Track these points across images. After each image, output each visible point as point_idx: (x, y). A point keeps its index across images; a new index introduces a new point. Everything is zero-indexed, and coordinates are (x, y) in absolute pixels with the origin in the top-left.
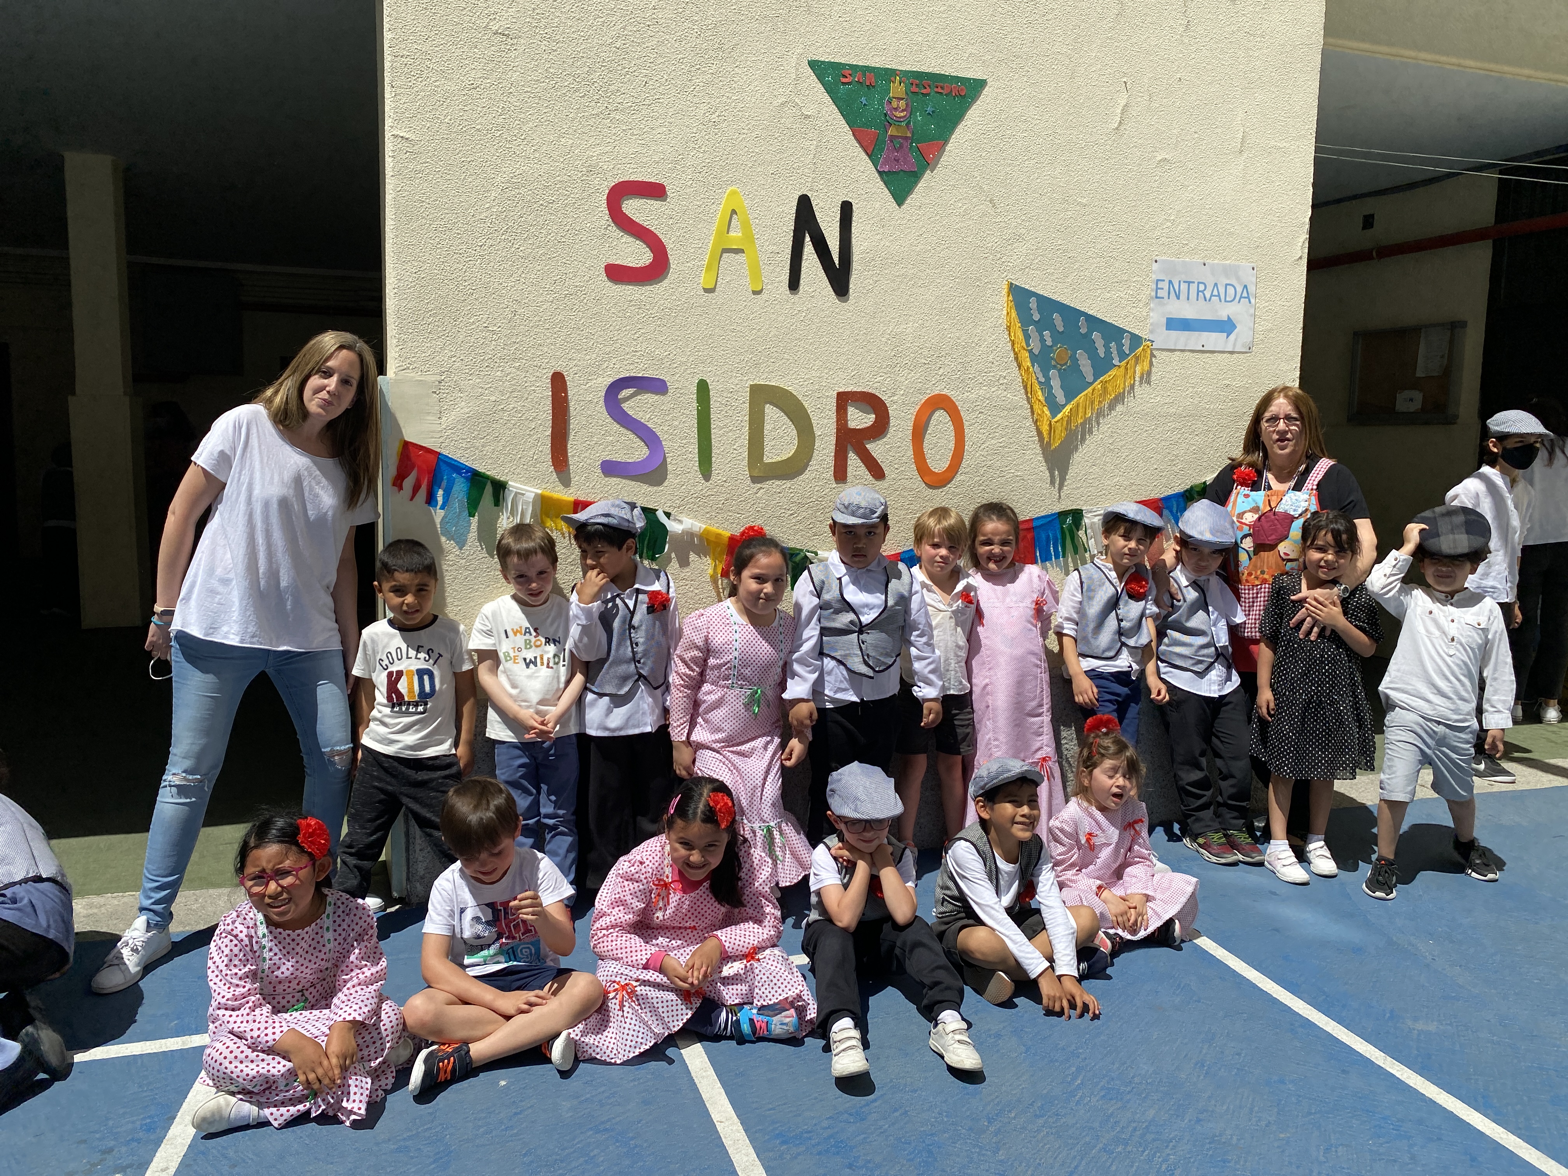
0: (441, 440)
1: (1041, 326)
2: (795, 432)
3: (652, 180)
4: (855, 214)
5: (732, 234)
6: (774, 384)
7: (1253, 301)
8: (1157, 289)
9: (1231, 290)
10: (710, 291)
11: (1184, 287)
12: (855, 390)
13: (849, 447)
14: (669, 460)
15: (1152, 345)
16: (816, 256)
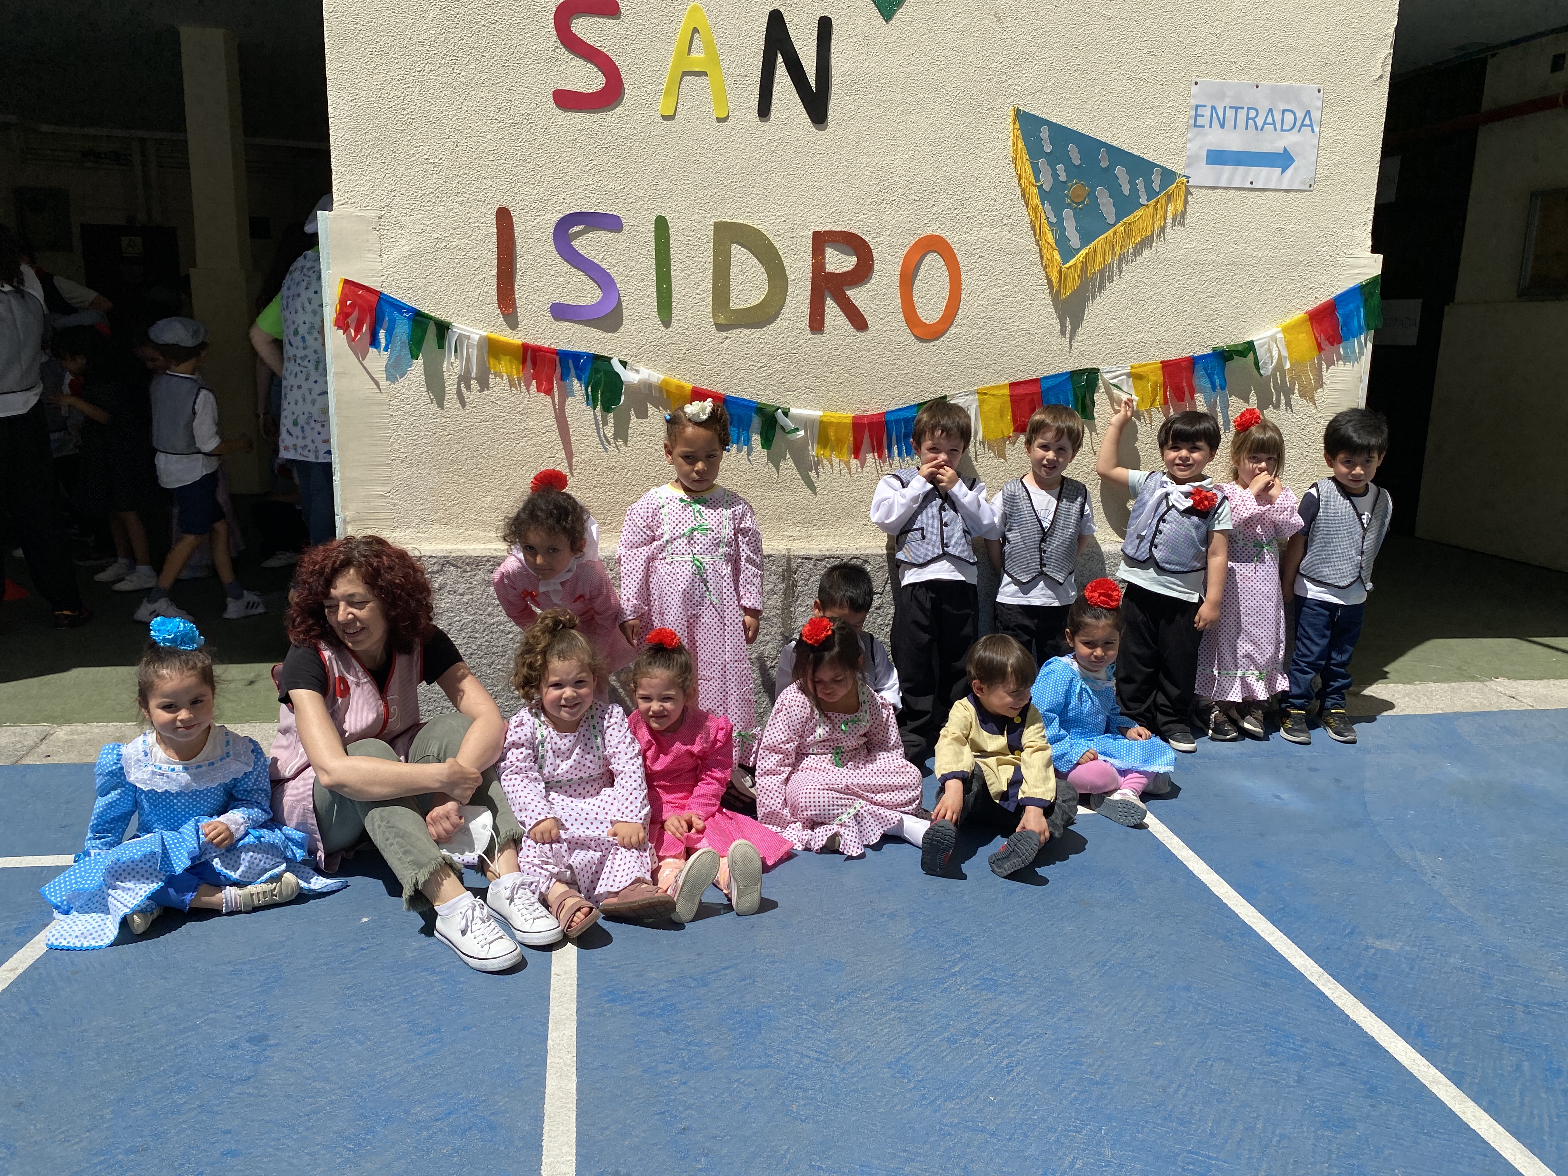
0: (382, 279)
1: (1053, 159)
2: (766, 275)
4: (834, 31)
5: (694, 55)
6: (741, 222)
7: (1317, 129)
8: (1196, 116)
9: (1289, 117)
10: (669, 118)
11: (1230, 113)
12: (834, 229)
13: (827, 293)
14: (624, 304)
15: (1188, 182)
16: (789, 79)
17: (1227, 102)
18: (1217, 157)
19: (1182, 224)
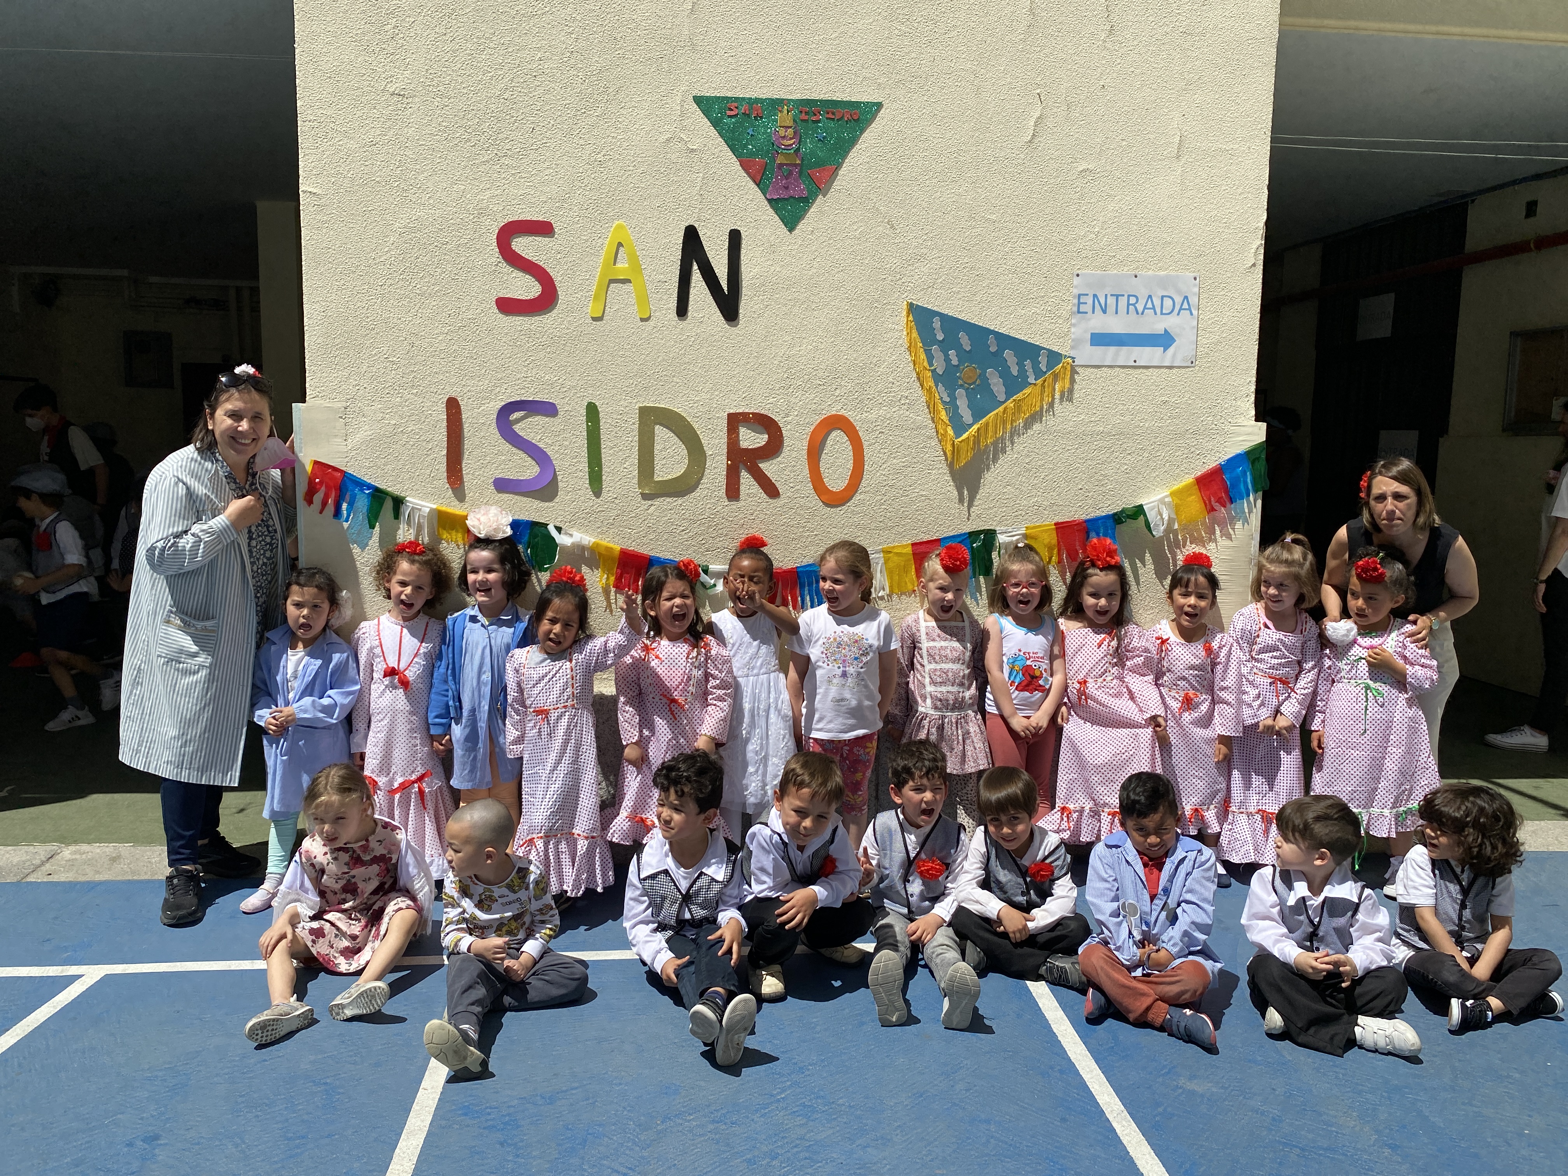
0: (347, 459)
1: (944, 346)
2: (686, 451)
3: (540, 219)
4: (744, 242)
5: (619, 265)
6: (663, 406)
7: (1195, 312)
8: (1079, 303)
9: (1168, 303)
10: (599, 319)
11: (1111, 301)
12: (747, 411)
13: (741, 466)
14: (559, 478)
15: (1074, 362)
16: (704, 283)
17: (1108, 291)
18: (1100, 339)
19: (1070, 400)
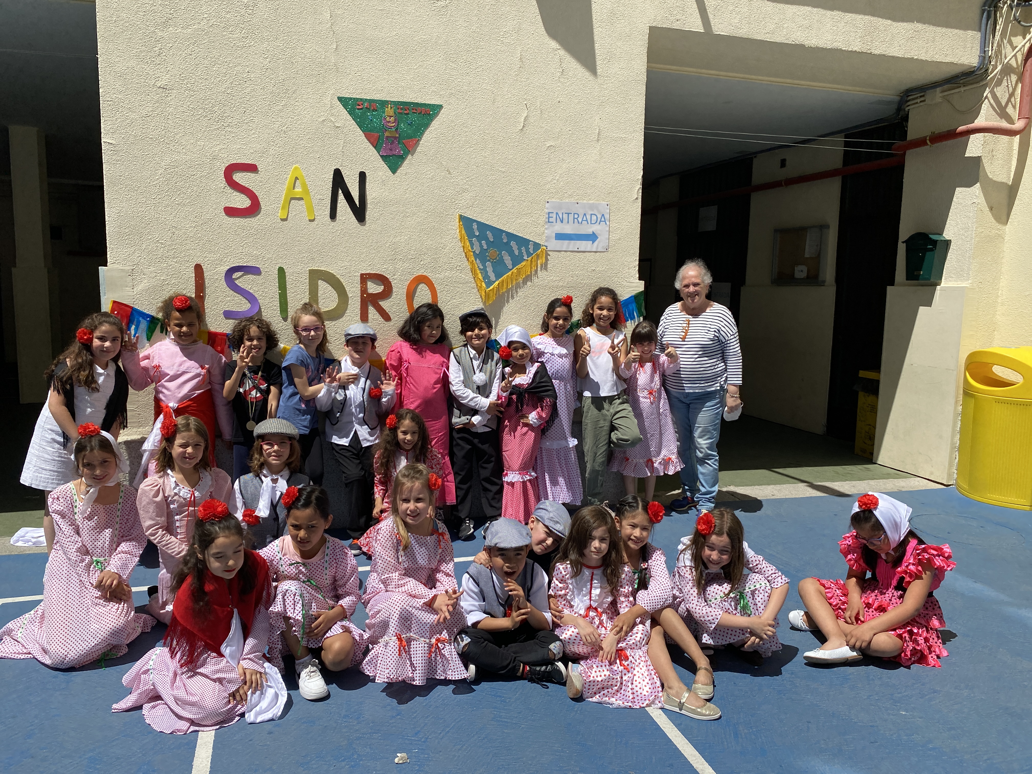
0: (134, 300)
1: (479, 238)
2: (337, 295)
3: (250, 162)
4: (367, 179)
5: (296, 190)
6: (323, 269)
7: (608, 223)
8: (549, 217)
9: (594, 218)
10: (286, 220)
11: (565, 216)
12: (371, 272)
13: (369, 303)
14: (262, 310)
15: (547, 248)
16: (345, 201)
17: (564, 211)
18: (560, 237)
19: (546, 269)
